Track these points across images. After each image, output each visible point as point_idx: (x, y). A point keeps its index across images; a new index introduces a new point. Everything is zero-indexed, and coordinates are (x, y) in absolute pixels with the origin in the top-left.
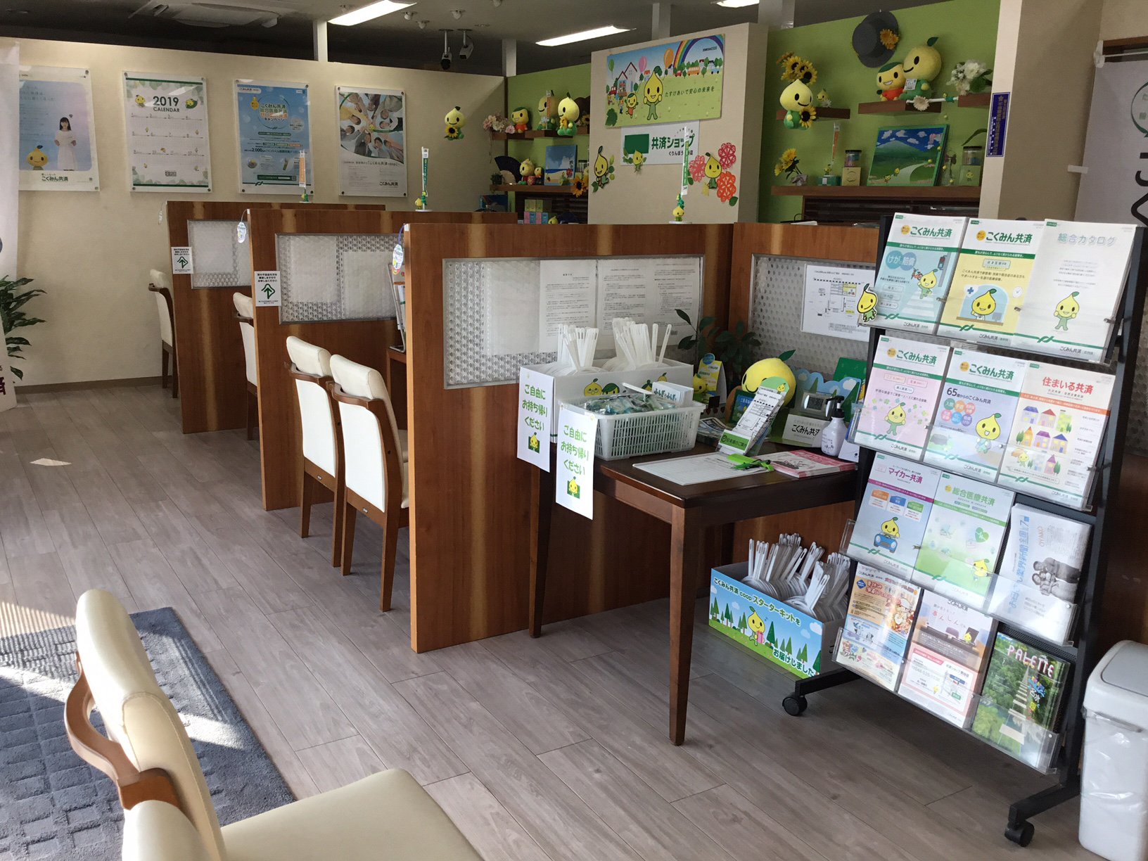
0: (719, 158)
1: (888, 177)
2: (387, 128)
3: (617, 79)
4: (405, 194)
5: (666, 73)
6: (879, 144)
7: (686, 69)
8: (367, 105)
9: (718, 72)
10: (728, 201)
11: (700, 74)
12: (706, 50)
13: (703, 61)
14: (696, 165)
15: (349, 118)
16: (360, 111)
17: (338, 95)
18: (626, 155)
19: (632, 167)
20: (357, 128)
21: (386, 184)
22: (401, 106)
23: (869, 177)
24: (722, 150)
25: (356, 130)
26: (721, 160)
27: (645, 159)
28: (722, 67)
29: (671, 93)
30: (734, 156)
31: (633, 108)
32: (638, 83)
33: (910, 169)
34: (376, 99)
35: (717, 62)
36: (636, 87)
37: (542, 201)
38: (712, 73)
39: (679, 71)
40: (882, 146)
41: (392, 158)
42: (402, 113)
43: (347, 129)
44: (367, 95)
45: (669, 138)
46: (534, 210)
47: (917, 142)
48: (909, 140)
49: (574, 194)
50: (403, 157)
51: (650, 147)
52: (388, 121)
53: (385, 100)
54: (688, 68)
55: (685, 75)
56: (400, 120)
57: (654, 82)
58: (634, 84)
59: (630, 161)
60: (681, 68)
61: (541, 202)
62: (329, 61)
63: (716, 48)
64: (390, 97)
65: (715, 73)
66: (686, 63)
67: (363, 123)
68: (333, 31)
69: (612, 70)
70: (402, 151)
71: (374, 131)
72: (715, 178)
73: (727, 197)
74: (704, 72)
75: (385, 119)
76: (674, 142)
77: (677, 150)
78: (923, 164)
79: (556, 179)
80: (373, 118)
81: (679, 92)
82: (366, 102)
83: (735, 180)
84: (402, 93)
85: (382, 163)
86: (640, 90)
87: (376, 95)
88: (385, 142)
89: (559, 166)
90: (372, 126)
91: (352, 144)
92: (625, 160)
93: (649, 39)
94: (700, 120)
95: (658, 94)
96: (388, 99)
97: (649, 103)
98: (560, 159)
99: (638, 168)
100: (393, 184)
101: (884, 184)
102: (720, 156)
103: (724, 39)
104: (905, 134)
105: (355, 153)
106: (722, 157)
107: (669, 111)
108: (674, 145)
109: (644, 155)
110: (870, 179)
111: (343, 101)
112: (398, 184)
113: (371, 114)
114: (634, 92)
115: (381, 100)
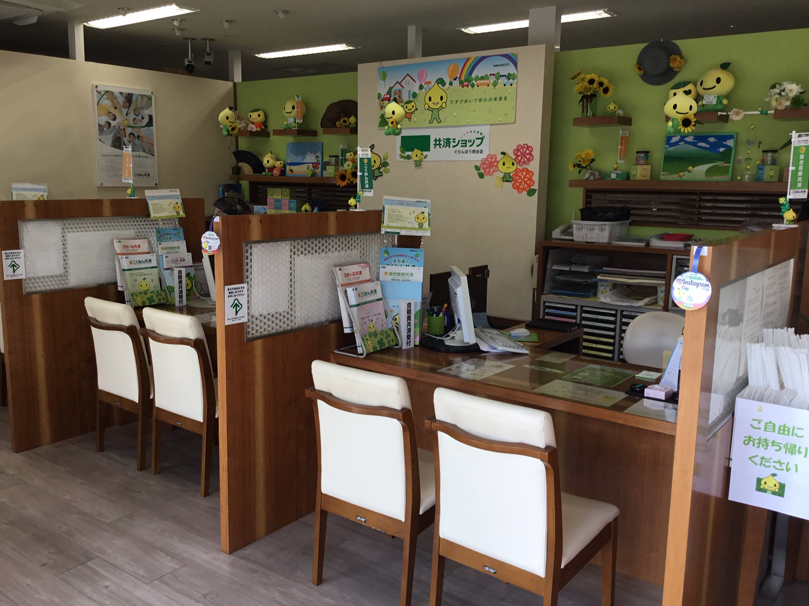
0: (514, 157)
1: (681, 174)
2: (139, 125)
3: (391, 88)
4: (156, 184)
5: (451, 84)
6: (668, 146)
7: (474, 82)
8: (121, 103)
9: (511, 85)
10: (525, 193)
11: (491, 86)
12: (497, 66)
13: (494, 75)
14: (487, 162)
15: (106, 114)
16: (116, 108)
17: (95, 92)
18: (402, 152)
19: (411, 163)
20: (113, 123)
21: (140, 175)
22: (151, 105)
23: (662, 173)
24: (518, 150)
25: (112, 126)
26: (516, 158)
27: (426, 157)
28: (515, 81)
29: (457, 101)
30: (531, 155)
31: (412, 113)
32: (417, 92)
33: (704, 168)
34: (129, 98)
35: (509, 77)
36: (415, 95)
37: (289, 190)
38: (505, 85)
39: (466, 83)
40: (672, 149)
41: (144, 151)
42: (152, 111)
43: (104, 125)
44: (121, 93)
45: (454, 139)
46: (280, 197)
47: (708, 146)
48: (699, 144)
49: (338, 184)
50: (154, 150)
51: (432, 146)
52: (140, 117)
53: (137, 99)
54: (476, 81)
55: (473, 86)
56: (151, 117)
57: (436, 92)
58: (412, 92)
59: (409, 157)
60: (468, 80)
61: (287, 191)
62: (86, 60)
63: (508, 64)
64: (141, 95)
65: (508, 86)
66: (474, 75)
67: (118, 120)
68: (90, 33)
69: (384, 81)
70: (153, 145)
71: (129, 126)
72: (509, 173)
73: (524, 189)
74: (495, 85)
75: (137, 116)
76: (460, 142)
77: (464, 149)
78: (717, 163)
79: (302, 171)
80: (127, 115)
81: (466, 100)
82: (121, 100)
83: (533, 174)
84: (152, 93)
85: (136, 156)
86: (420, 98)
87: (129, 94)
88: (138, 137)
89: (303, 160)
90: (126, 122)
91: (109, 138)
92: (402, 157)
93: (406, 58)
94: (490, 125)
95: (441, 102)
96: (140, 98)
97: (431, 110)
98: (304, 154)
99: (418, 164)
100: (145, 175)
101: (679, 179)
102: (515, 155)
103: (516, 57)
104: (694, 139)
105: (112, 146)
106: (517, 156)
107: (455, 117)
108: (460, 145)
109: (425, 153)
110: (663, 175)
111: (100, 99)
112: (150, 175)
113: (125, 112)
114: (412, 99)
115: (134, 98)
